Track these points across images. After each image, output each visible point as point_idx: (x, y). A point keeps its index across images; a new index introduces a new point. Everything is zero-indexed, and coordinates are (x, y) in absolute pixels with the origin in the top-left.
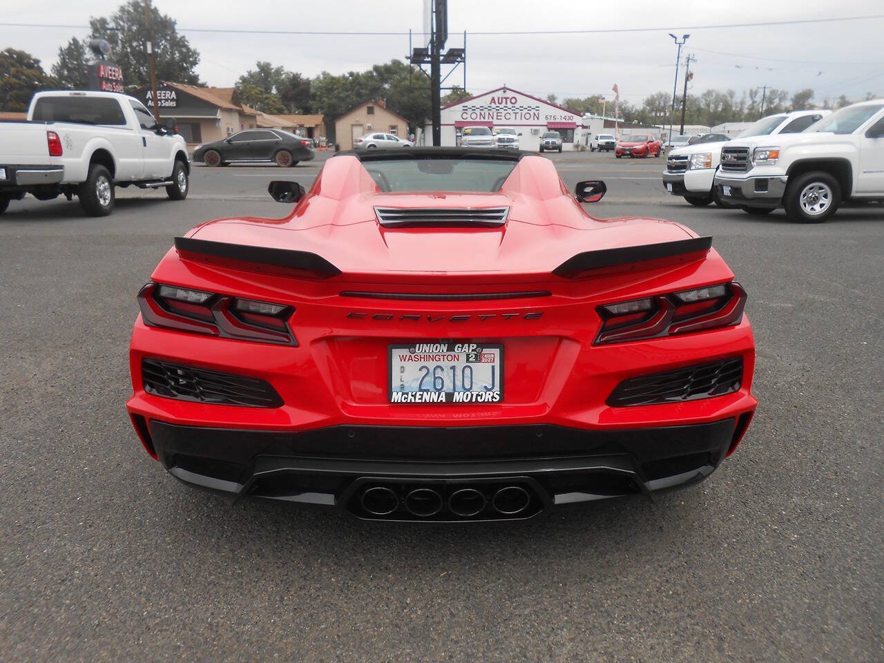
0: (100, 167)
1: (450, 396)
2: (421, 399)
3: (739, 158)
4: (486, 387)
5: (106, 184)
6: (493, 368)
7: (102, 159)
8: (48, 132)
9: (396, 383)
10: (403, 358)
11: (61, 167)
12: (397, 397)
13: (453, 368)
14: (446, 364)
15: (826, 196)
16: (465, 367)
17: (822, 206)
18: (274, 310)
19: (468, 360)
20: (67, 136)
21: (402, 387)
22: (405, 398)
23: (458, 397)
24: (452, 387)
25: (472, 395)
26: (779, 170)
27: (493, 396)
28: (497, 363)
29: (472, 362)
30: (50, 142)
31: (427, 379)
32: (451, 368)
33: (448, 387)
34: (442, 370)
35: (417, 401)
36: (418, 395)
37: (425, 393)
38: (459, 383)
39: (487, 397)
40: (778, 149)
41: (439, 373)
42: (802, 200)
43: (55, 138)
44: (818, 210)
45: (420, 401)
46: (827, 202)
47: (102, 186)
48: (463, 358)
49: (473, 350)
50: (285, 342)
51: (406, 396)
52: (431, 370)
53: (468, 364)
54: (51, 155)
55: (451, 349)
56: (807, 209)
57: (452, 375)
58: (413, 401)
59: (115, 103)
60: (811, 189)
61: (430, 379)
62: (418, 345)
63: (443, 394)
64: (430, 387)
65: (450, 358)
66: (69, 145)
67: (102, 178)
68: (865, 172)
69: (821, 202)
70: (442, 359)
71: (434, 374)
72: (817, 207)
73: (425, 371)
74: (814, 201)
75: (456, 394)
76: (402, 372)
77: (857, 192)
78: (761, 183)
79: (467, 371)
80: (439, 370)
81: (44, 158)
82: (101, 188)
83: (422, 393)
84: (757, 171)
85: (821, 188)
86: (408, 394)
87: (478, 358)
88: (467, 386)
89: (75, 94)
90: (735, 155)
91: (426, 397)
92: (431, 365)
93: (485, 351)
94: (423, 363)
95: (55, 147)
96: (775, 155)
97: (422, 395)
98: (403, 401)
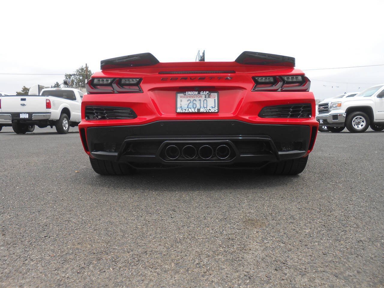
0: (65, 115)
1: (199, 110)
2: (188, 111)
3: (325, 108)
4: (212, 107)
5: (67, 121)
6: (215, 100)
7: (66, 112)
8: (46, 100)
9: (179, 106)
10: (181, 97)
11: (50, 113)
12: (179, 110)
13: (200, 100)
14: (197, 99)
15: (363, 122)
16: (204, 100)
17: (362, 125)
18: (135, 81)
19: (205, 98)
20: (53, 101)
21: (181, 107)
22: (182, 111)
23: (202, 110)
24: (199, 107)
25: (207, 109)
26: (342, 111)
27: (215, 110)
28: (216, 98)
29: (207, 98)
30: (47, 103)
31: (190, 104)
32: (199, 100)
33: (198, 107)
34: (196, 101)
35: (187, 112)
36: (187, 109)
37: (190, 109)
38: (202, 106)
39: (213, 110)
40: (341, 103)
41: (195, 102)
42: (353, 123)
43: (49, 102)
44: (360, 127)
45: (188, 112)
46: (364, 124)
47: (65, 122)
48: (204, 96)
49: (207, 94)
50: (138, 92)
51: (182, 110)
52: (192, 101)
53: (206, 99)
54: (46, 108)
55: (199, 93)
56: (356, 127)
57: (199, 103)
58: (185, 112)
59: (72, 92)
60: (356, 118)
61: (191, 105)
62: (187, 92)
63: (196, 109)
64: (192, 107)
65: (199, 97)
66: (54, 104)
67: (65, 119)
68: (378, 112)
69: (361, 124)
70: (196, 97)
71: (193, 102)
72: (360, 126)
73: (189, 102)
74: (358, 124)
75: (201, 109)
76: (181, 102)
77: (376, 120)
78: (335, 117)
79: (205, 101)
80: (195, 101)
81: (44, 109)
82: (65, 123)
83: (188, 109)
84: (333, 112)
85: (361, 118)
86: (183, 109)
87: (209, 97)
88: (205, 106)
89: (58, 89)
90: (324, 107)
91: (190, 111)
92: (192, 99)
93: (212, 94)
94: (189, 99)
95: (48, 105)
96: (340, 105)
97: (188, 110)
98: (182, 112)
